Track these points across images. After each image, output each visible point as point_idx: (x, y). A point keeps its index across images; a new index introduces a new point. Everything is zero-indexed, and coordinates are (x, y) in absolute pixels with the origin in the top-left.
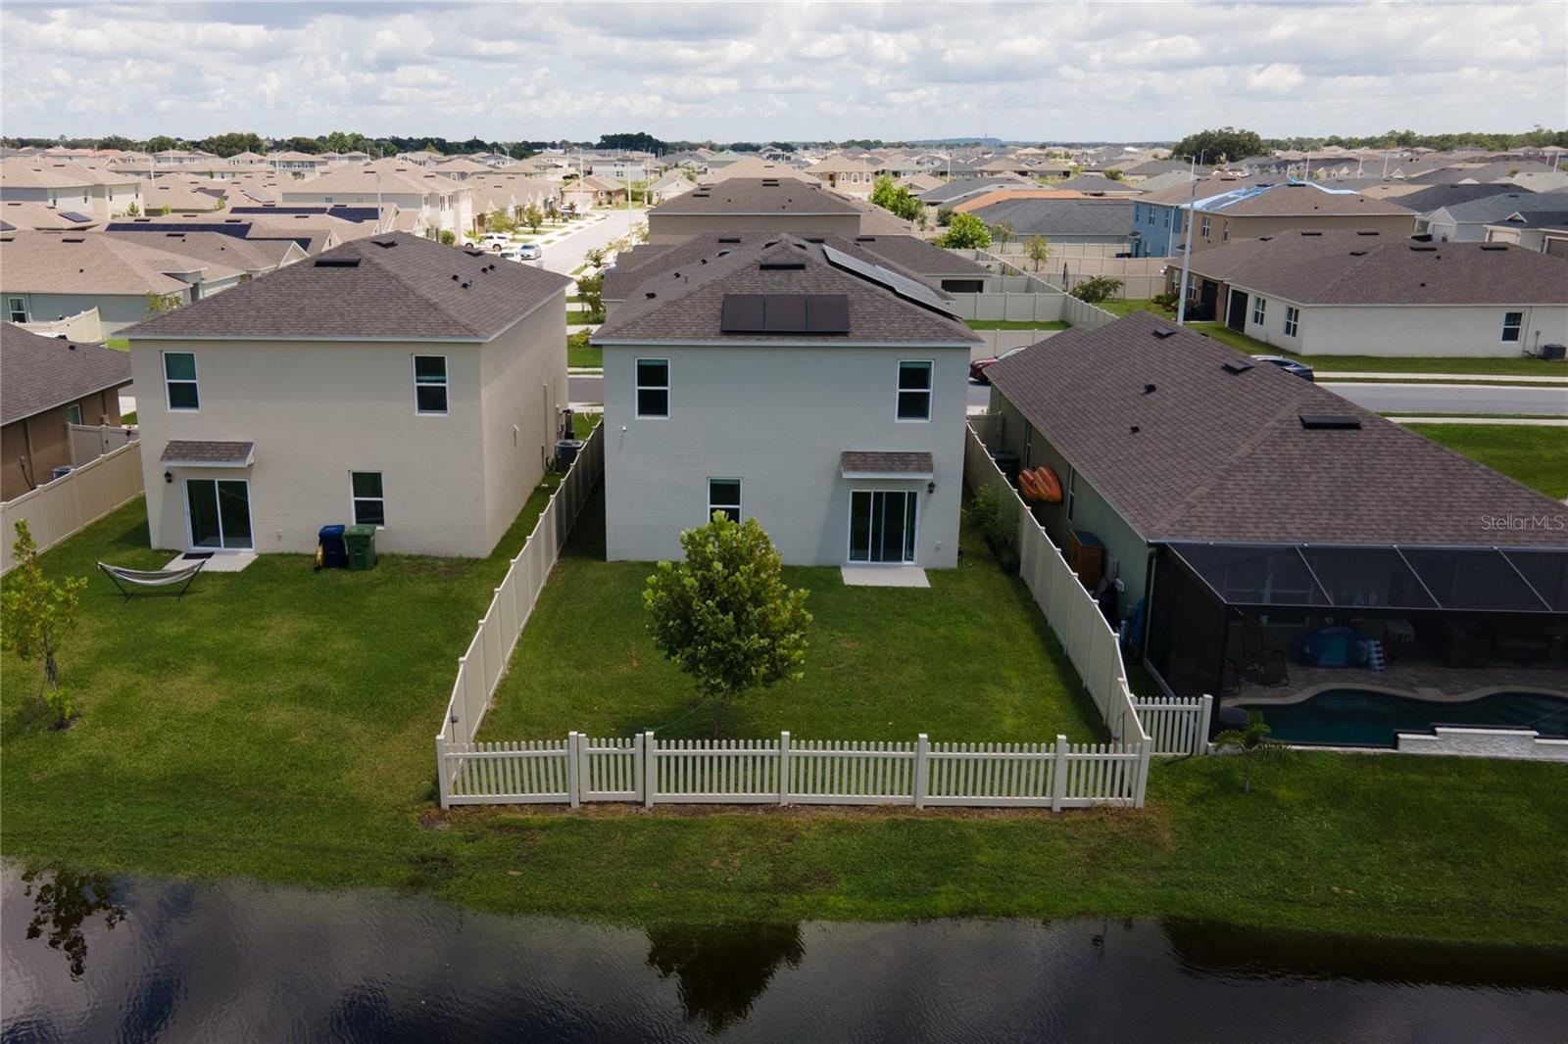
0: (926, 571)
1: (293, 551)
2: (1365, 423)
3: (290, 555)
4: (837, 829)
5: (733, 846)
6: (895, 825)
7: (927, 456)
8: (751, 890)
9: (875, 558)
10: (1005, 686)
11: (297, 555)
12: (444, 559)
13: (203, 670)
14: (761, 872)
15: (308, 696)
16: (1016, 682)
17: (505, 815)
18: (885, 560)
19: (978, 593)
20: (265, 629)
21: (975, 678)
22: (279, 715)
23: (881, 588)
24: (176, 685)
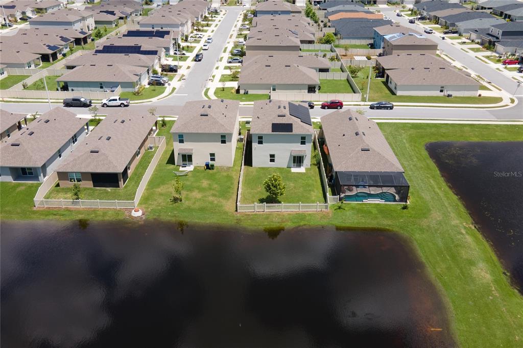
0: (305, 169)
1: (200, 166)
2: (371, 150)
4: (289, 214)
5: (276, 217)
6: (297, 214)
7: (305, 150)
8: (279, 223)
9: (297, 166)
10: (314, 192)
12: (225, 167)
13: (196, 191)
14: (280, 220)
15: (214, 195)
17: (246, 213)
19: (313, 173)
20: (203, 183)
21: (310, 190)
22: (211, 199)
23: (297, 173)
24: (194, 194)
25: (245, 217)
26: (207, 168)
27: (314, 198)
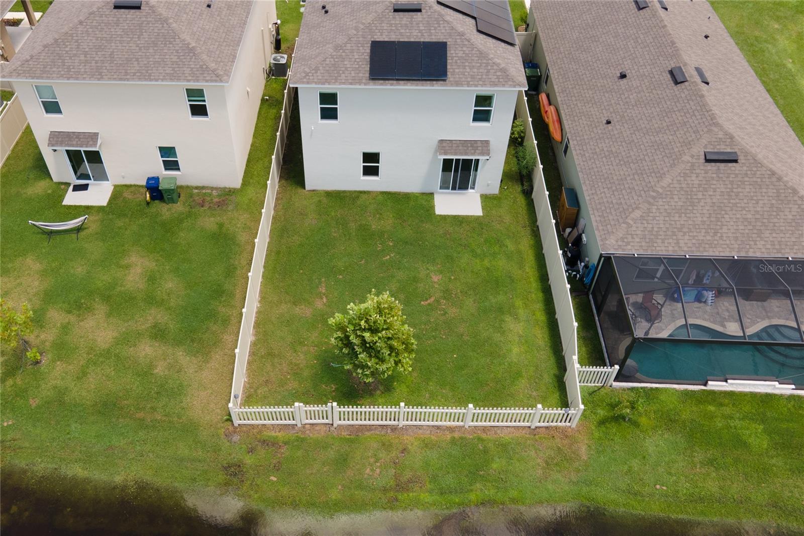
0: (482, 196)
1: (133, 183)
2: (741, 159)
3: (131, 186)
4: (427, 445)
5: (376, 458)
6: (453, 441)
7: (487, 142)
9: (454, 188)
10: (516, 318)
11: (135, 186)
12: (216, 189)
13: (101, 309)
15: (158, 334)
16: (521, 312)
17: (265, 432)
18: (460, 188)
19: (507, 219)
20: (128, 267)
21: (500, 310)
22: (146, 350)
23: (455, 218)
24: (89, 323)
25: (262, 452)
26: (153, 198)
27: (516, 350)
